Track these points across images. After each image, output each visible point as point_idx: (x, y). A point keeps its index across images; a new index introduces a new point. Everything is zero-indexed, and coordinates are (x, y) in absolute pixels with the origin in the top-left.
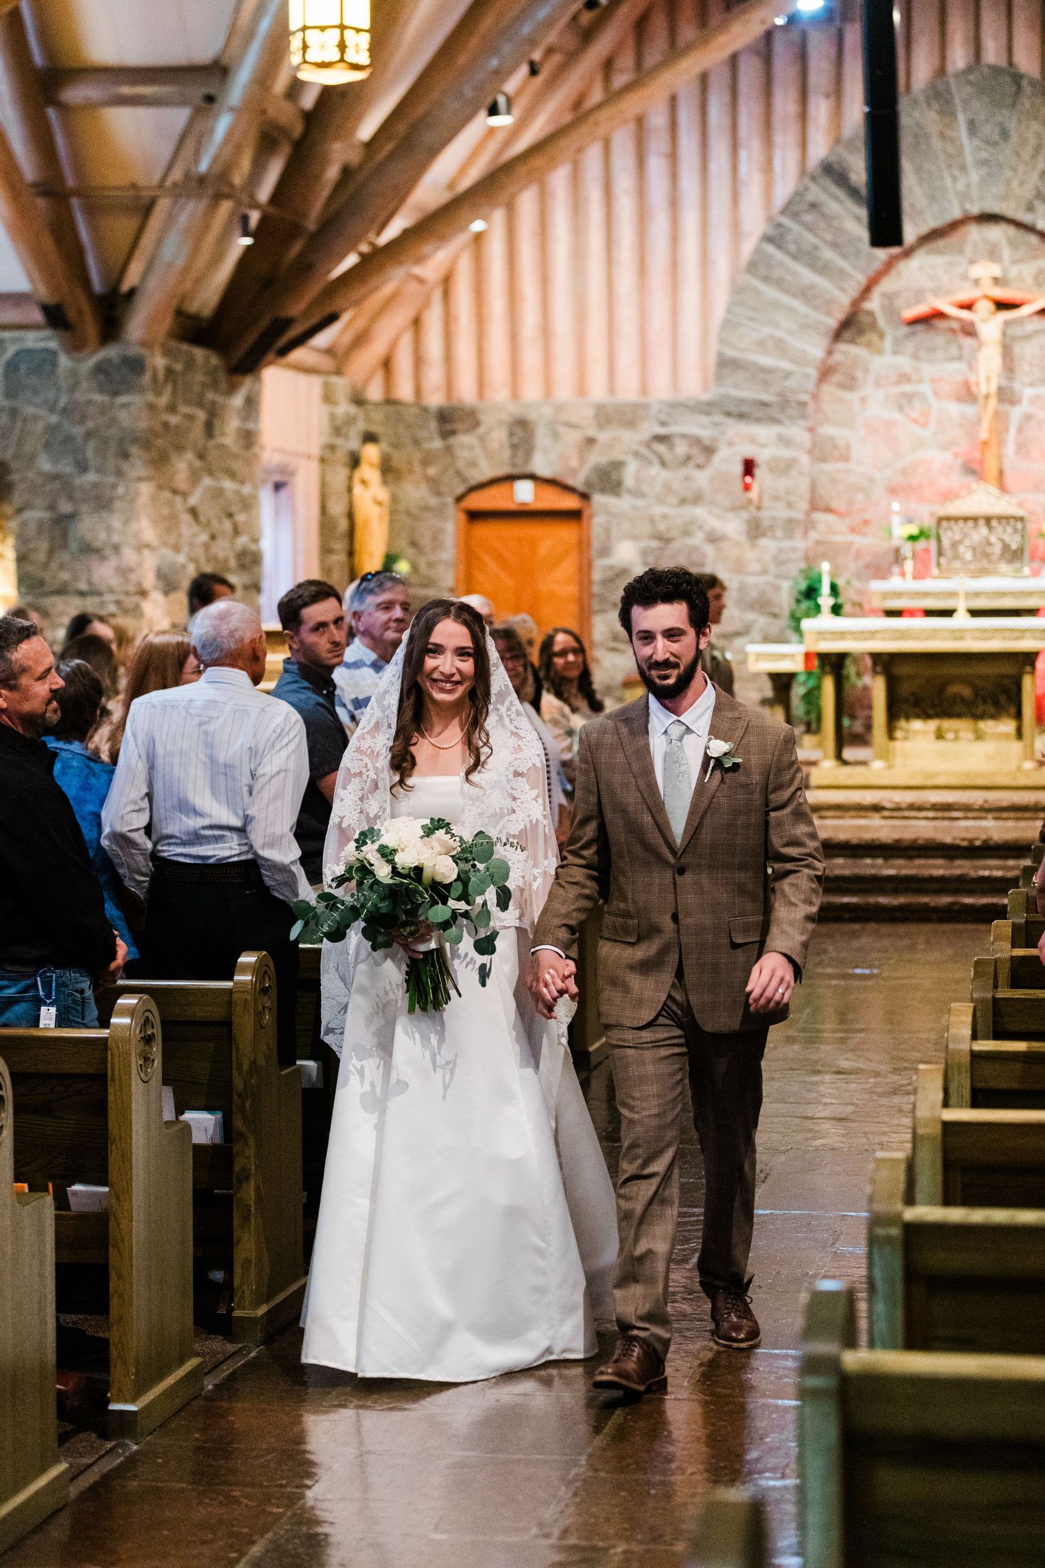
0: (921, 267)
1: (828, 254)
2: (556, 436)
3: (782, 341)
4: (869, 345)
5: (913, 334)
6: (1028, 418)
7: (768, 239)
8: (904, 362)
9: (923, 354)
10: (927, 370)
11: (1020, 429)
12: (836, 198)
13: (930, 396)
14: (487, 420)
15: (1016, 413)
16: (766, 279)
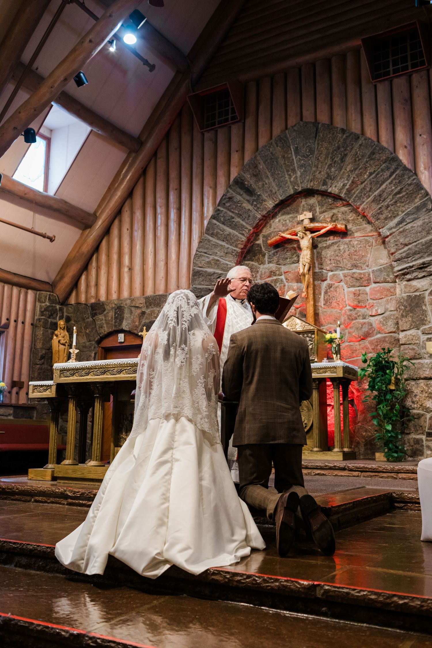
0: (279, 221)
1: (237, 219)
2: (131, 312)
3: (218, 260)
4: (258, 261)
5: (277, 252)
6: (330, 286)
7: (213, 217)
8: (273, 266)
9: (281, 261)
10: (284, 268)
11: (326, 293)
12: (240, 194)
13: (284, 280)
14: (107, 308)
15: (324, 285)
16: (212, 235)
